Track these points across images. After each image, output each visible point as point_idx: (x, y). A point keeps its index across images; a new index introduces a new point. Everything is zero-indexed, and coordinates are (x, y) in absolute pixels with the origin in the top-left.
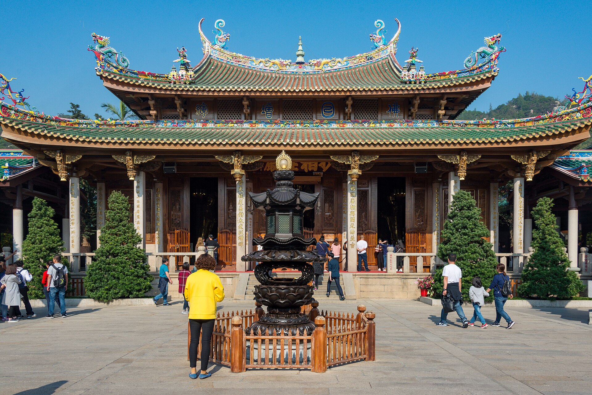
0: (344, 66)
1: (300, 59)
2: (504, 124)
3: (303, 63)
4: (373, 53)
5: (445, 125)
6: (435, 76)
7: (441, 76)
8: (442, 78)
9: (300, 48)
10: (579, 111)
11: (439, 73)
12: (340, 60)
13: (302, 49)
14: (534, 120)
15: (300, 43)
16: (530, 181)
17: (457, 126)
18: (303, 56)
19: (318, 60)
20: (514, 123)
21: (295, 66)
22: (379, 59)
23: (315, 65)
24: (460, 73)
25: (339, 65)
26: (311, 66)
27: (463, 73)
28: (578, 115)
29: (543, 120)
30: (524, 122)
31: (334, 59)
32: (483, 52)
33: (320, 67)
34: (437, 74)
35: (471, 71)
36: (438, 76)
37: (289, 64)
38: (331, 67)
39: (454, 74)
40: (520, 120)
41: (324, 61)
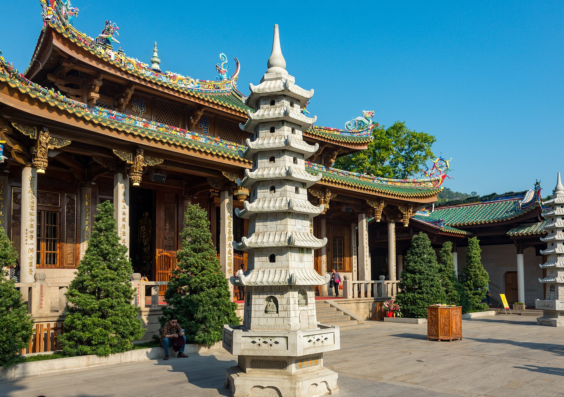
0: (196, 87)
1: (156, 66)
2: (380, 180)
3: (159, 72)
4: (219, 84)
5: (330, 172)
6: (321, 129)
7: (326, 130)
8: (327, 131)
9: (156, 54)
10: (431, 181)
11: (325, 128)
12: (193, 80)
13: (157, 56)
14: (402, 182)
15: (156, 49)
16: (406, 227)
17: (341, 175)
18: (158, 63)
19: (174, 74)
20: (387, 181)
21: (151, 72)
22: (224, 91)
23: (170, 77)
24: (343, 132)
25: (192, 85)
26: (167, 77)
27: (346, 132)
28: (430, 184)
29: (408, 183)
30: (395, 182)
31: (188, 77)
32: (361, 121)
33: (176, 82)
34: (323, 127)
35: (352, 133)
36: (323, 129)
37: (146, 68)
38: (185, 85)
39: (338, 132)
40: (392, 180)
41: (179, 76)
